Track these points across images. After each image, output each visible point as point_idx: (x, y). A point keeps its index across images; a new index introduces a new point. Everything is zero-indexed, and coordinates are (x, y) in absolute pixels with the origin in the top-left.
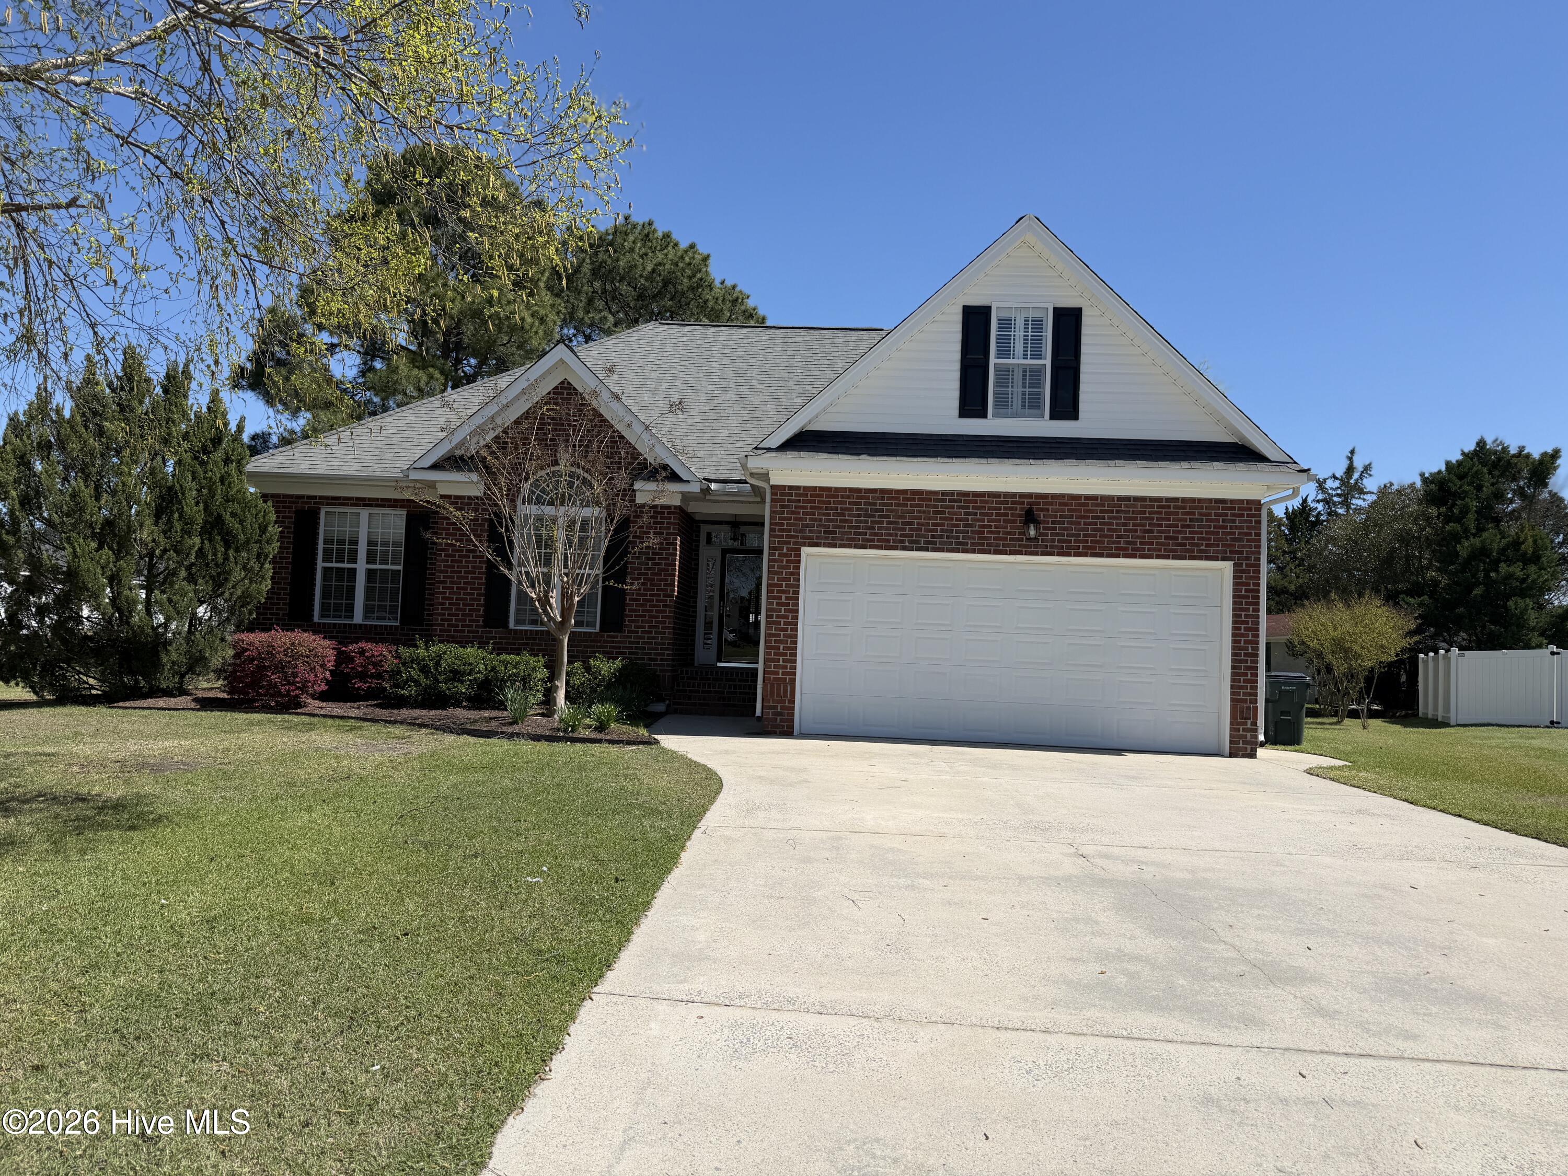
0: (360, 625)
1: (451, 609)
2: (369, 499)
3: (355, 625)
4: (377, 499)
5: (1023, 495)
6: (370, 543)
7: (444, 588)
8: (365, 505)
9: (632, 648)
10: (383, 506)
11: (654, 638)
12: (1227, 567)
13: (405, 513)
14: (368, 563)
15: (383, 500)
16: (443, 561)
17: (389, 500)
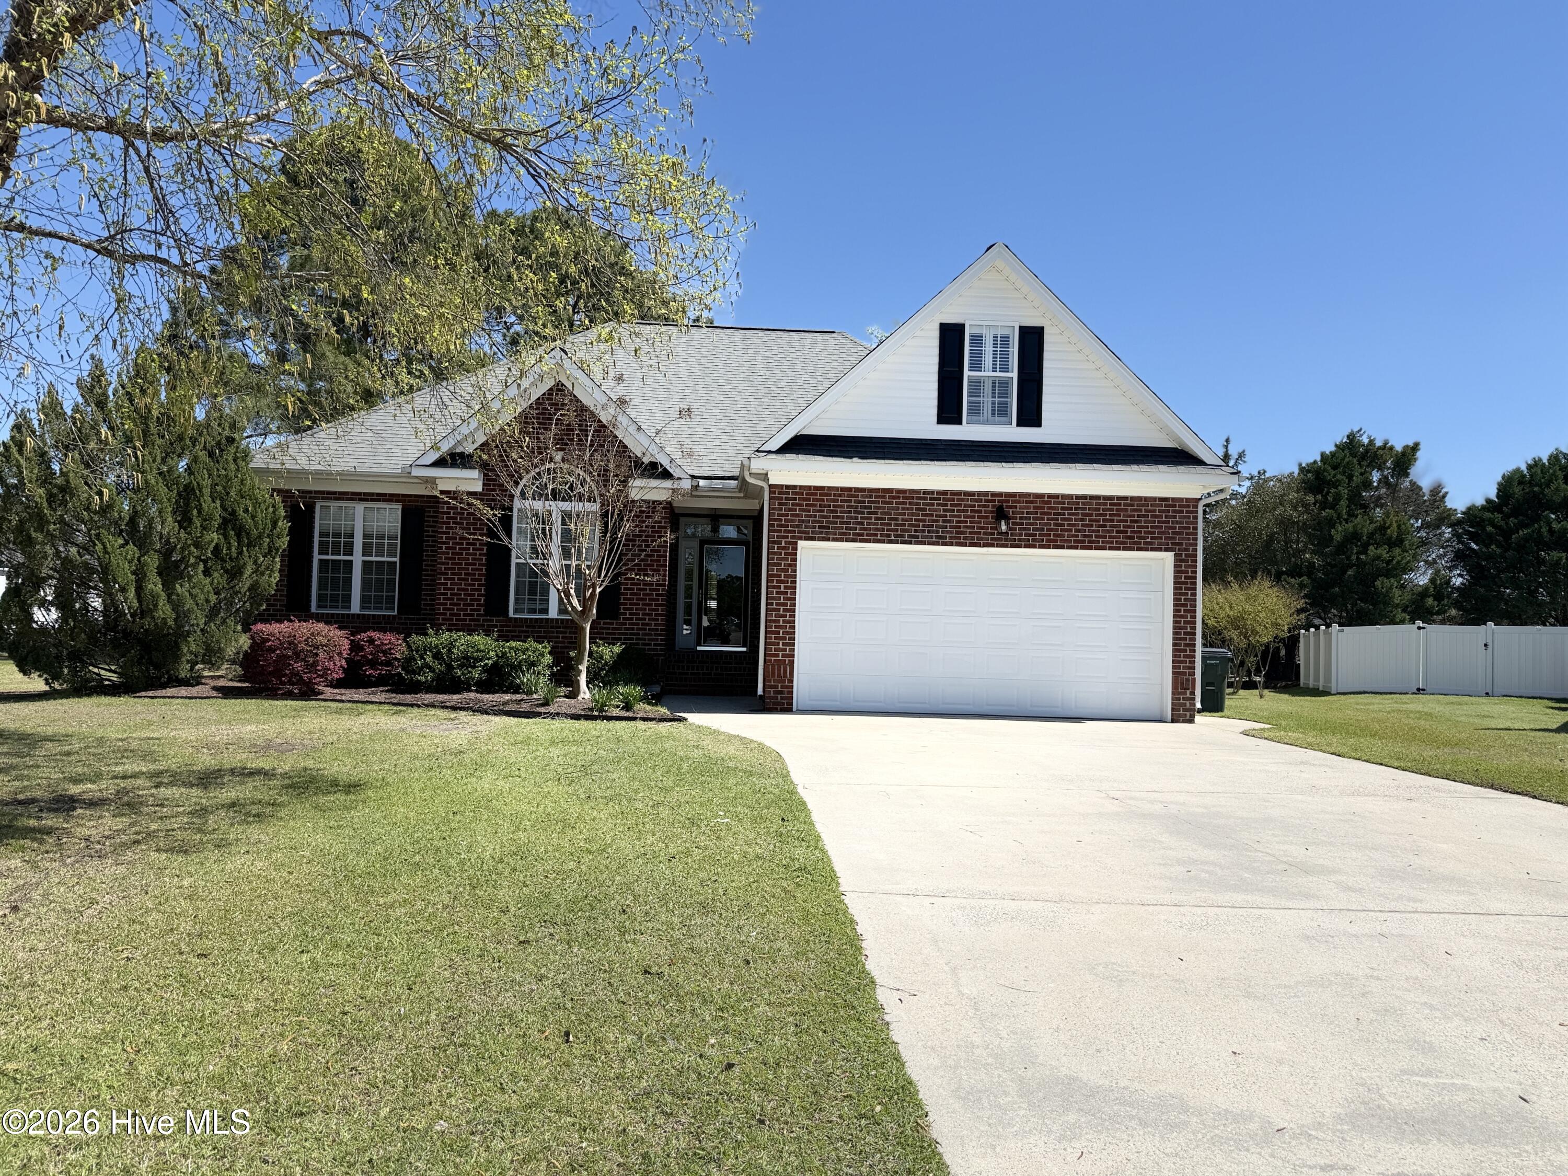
0: (358, 615)
1: (453, 599)
2: (365, 494)
3: (353, 615)
4: (373, 494)
5: (994, 494)
6: (365, 536)
7: (445, 579)
8: (360, 500)
9: (627, 634)
10: (379, 500)
11: (647, 624)
12: (1167, 559)
13: (400, 507)
14: (363, 555)
15: (378, 494)
16: (444, 553)
17: (385, 495)
